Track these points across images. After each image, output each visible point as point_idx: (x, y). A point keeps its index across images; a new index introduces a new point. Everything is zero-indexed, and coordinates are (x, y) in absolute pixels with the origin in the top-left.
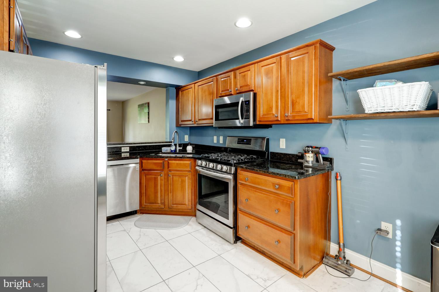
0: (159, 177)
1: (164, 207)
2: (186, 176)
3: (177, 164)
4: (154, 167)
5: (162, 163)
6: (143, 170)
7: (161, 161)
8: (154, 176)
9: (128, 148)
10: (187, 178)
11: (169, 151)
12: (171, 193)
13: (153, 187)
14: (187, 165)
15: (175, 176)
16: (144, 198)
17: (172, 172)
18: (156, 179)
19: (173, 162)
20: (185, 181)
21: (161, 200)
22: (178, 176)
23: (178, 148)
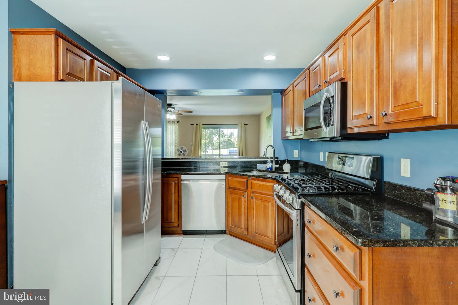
0: (243, 198)
1: (248, 234)
2: (269, 202)
3: (260, 185)
4: (238, 186)
5: (245, 182)
6: (230, 188)
7: (244, 180)
8: (238, 196)
9: (227, 163)
10: (270, 204)
11: (264, 169)
12: (254, 218)
13: (237, 209)
14: (270, 188)
15: (257, 200)
16: (230, 218)
17: (255, 194)
18: (239, 200)
19: (256, 182)
20: (268, 208)
21: (245, 225)
22: (261, 200)
23: (275, 166)
